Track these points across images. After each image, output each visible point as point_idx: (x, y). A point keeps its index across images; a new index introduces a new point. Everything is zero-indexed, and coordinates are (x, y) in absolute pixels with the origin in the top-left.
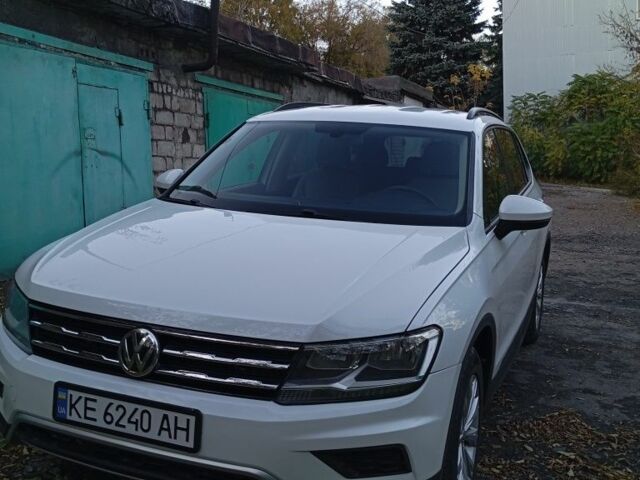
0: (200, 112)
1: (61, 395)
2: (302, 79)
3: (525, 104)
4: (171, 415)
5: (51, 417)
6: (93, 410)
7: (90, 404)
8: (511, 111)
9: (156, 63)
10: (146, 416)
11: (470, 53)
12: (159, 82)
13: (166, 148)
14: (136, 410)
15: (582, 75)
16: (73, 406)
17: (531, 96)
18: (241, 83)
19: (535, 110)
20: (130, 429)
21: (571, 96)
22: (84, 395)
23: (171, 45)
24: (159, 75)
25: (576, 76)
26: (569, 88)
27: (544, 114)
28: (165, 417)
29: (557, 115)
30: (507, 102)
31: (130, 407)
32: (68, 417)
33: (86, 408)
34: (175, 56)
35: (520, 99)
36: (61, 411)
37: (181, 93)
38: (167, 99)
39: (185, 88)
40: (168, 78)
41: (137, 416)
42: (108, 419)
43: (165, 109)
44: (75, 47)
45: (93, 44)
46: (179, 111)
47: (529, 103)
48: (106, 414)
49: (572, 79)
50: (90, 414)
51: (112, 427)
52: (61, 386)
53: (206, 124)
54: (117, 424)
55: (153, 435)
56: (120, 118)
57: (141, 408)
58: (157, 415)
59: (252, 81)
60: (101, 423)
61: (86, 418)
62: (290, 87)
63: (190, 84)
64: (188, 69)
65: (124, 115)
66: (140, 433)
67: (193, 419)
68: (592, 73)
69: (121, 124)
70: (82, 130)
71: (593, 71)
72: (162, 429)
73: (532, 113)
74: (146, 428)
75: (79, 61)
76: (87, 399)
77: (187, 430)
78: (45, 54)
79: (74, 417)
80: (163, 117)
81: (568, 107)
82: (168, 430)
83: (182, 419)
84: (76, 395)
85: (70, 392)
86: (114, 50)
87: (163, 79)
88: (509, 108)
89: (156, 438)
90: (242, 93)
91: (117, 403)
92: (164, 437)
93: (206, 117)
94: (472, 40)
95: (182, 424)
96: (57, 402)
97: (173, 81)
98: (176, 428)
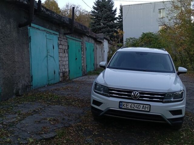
0: (67, 45)
1: (121, 104)
2: (85, 35)
3: (130, 40)
4: (145, 106)
5: (118, 108)
6: (128, 106)
7: (127, 105)
8: (126, 42)
9: (59, 33)
10: (139, 106)
11: (114, 26)
12: (60, 37)
13: (61, 54)
14: (137, 105)
15: (145, 33)
16: (123, 105)
17: (131, 38)
18: (74, 37)
19: (132, 42)
20: (136, 109)
21: (142, 38)
22: (126, 103)
23: (61, 28)
24: (60, 36)
25: (143, 33)
26: (141, 36)
27: (135, 43)
28: (143, 106)
29: (138, 44)
30: (124, 40)
31: (136, 105)
32: (122, 107)
33: (126, 105)
34: (62, 31)
35: (128, 39)
36: (121, 106)
37: (63, 40)
38: (61, 42)
39: (64, 39)
40: (61, 36)
41: (137, 106)
42: (131, 107)
43: (61, 44)
44: (46, 29)
45: (49, 28)
46: (63, 45)
47: (131, 40)
48: (131, 106)
49: (142, 34)
50: (127, 106)
51: (132, 108)
52: (120, 102)
53: (68, 48)
54: (133, 108)
55: (141, 109)
56: (54, 47)
57: (138, 105)
58: (142, 106)
59: (76, 36)
60: (130, 108)
61: (126, 107)
62: (83, 38)
63: (65, 38)
64: (65, 34)
65: (54, 46)
66: (138, 109)
67: (149, 106)
68: (147, 32)
69: (54, 48)
70: (47, 50)
71: (148, 32)
72: (143, 108)
73: (131, 43)
74: (139, 108)
75: (47, 33)
76: (126, 104)
77: (148, 108)
78: (41, 32)
79: (124, 107)
80: (60, 47)
81: (141, 42)
82: (144, 108)
83: (147, 106)
84: (124, 103)
85: (123, 103)
86: (52, 30)
87: (61, 37)
88: (125, 42)
89: (141, 110)
90: (74, 39)
91: (133, 104)
92: (143, 109)
93: (68, 46)
94: (114, 22)
95: (147, 107)
96: (119, 105)
97: (62, 37)
98: (146, 108)
